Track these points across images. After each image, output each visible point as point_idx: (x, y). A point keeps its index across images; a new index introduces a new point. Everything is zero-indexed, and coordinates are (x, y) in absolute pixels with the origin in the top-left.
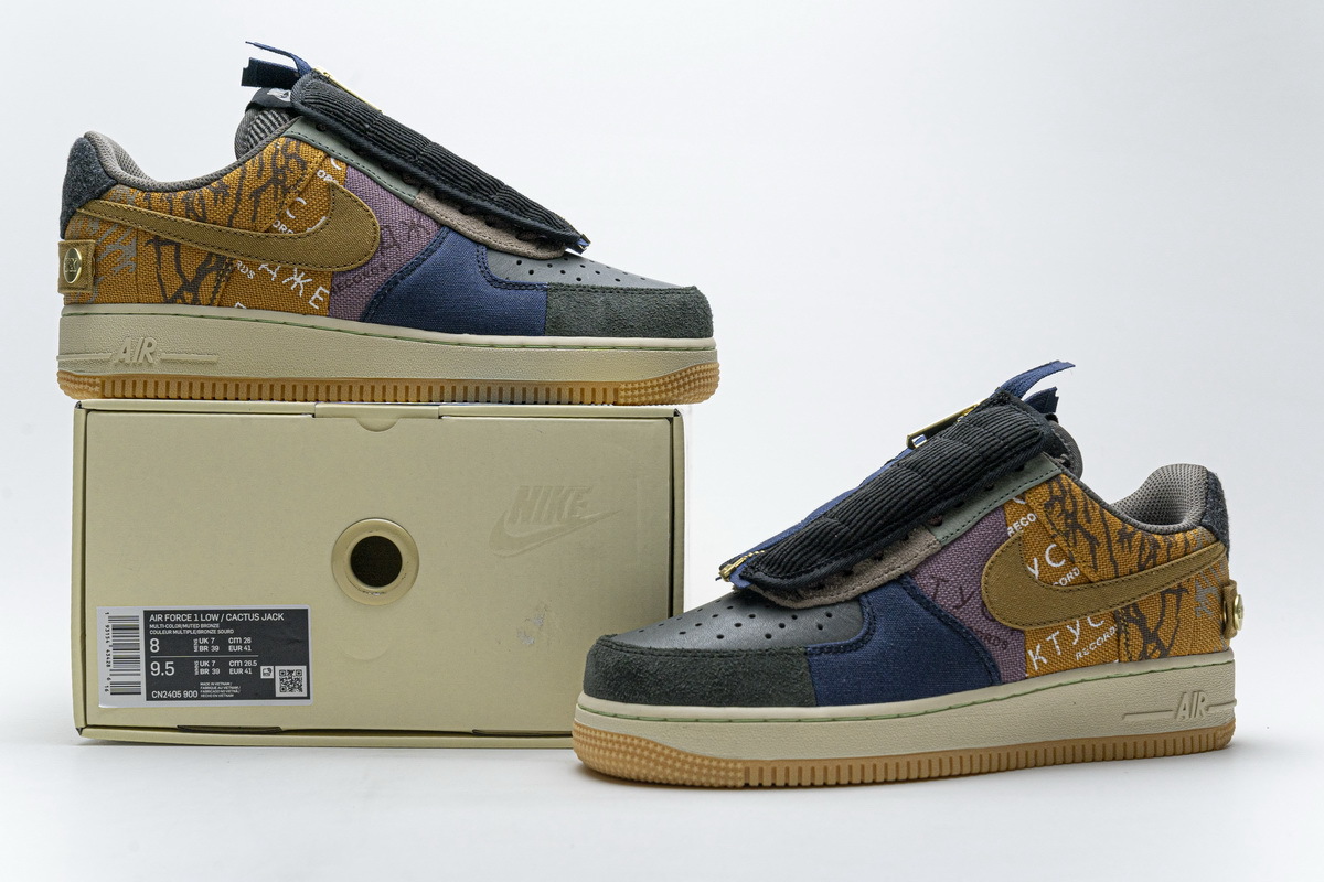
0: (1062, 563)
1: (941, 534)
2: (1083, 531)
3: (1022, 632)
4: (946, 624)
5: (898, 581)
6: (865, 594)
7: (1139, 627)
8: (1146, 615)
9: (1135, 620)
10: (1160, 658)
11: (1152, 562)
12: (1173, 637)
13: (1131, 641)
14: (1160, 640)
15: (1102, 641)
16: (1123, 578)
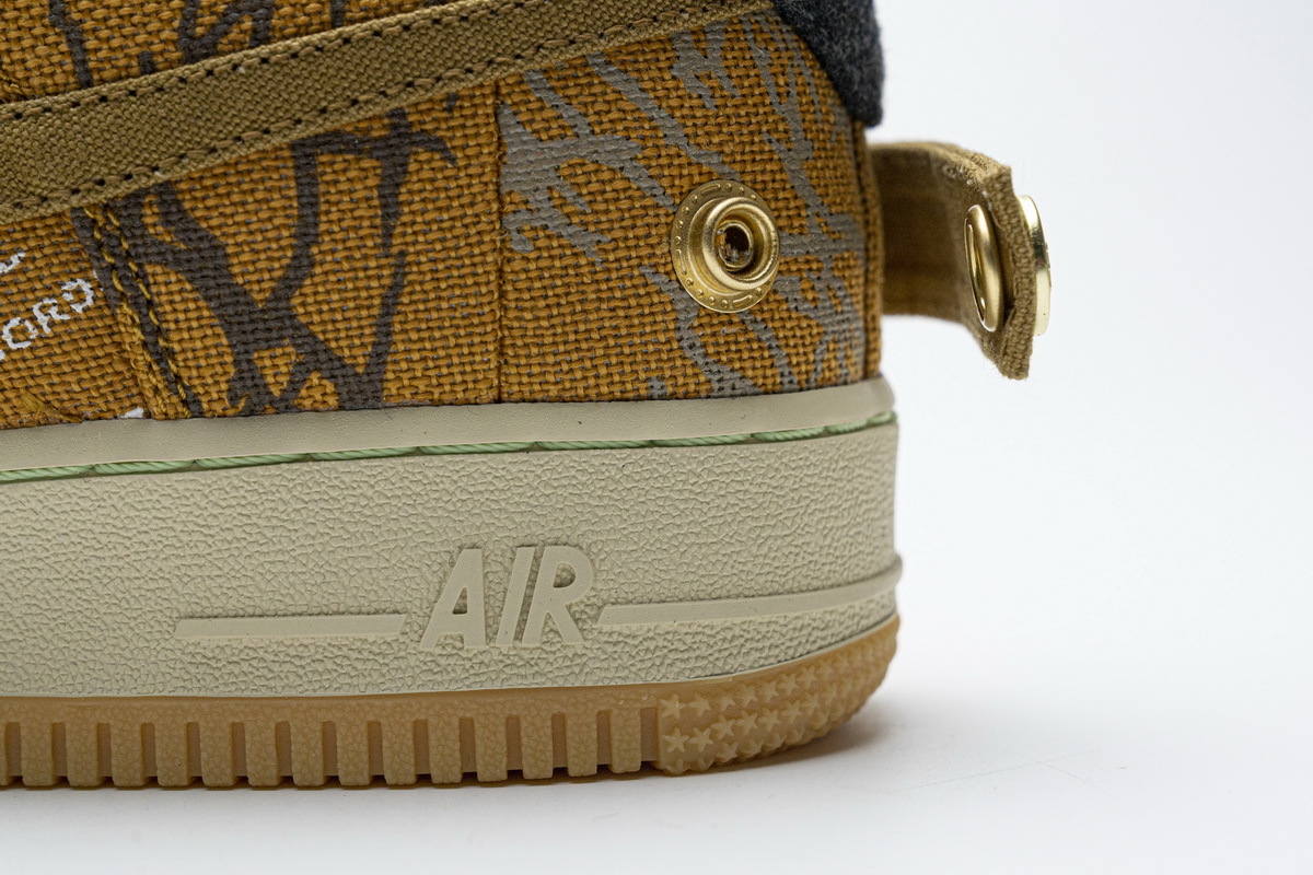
7: (198, 284)
8: (218, 233)
9: (170, 258)
10: (341, 408)
11: (248, 24)
12: (384, 330)
13: (174, 336)
14: (312, 335)
15: (34, 334)
16: (104, 89)
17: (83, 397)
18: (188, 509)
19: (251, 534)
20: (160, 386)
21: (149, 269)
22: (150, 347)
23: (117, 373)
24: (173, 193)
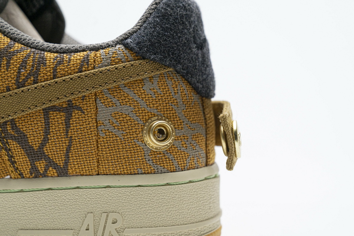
7: (21, 145)
8: (25, 132)
9: (14, 138)
10: (58, 176)
11: (32, 79)
12: (67, 156)
13: (16, 158)
14: (49, 157)
18: (20, 202)
19: (35, 209)
20: (13, 170)
21: (9, 141)
22: (10, 161)
23: (3, 167)
24: (14, 122)
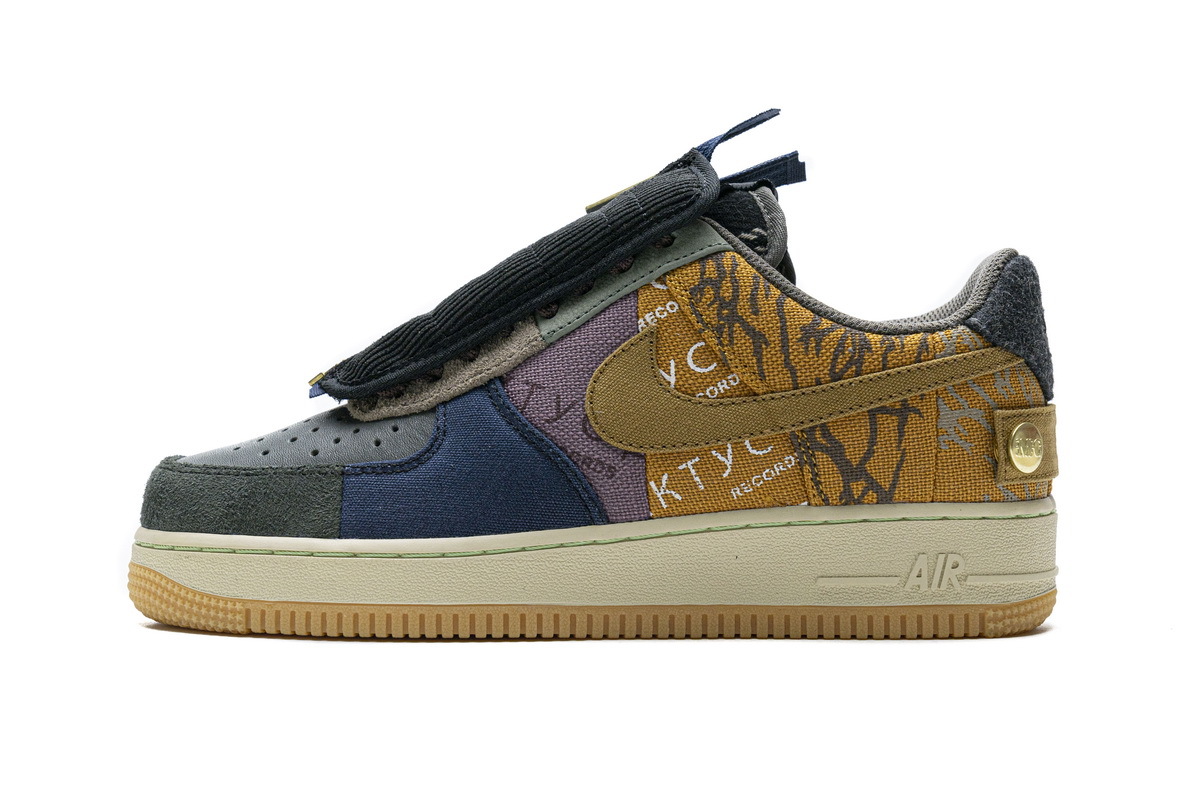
0: (712, 368)
1: (547, 327)
2: (743, 323)
3: (643, 457)
4: (531, 443)
5: (485, 387)
6: (444, 403)
7: (833, 459)
8: (842, 441)
9: (824, 449)
10: (877, 503)
11: (854, 369)
12: (896, 475)
13: (823, 477)
14: (872, 477)
15: (774, 475)
16: (804, 390)
17: (787, 498)
18: (824, 538)
19: (845, 548)
20: (815, 494)
21: (816, 453)
22: (814, 480)
23: (801, 489)
24: (827, 427)
